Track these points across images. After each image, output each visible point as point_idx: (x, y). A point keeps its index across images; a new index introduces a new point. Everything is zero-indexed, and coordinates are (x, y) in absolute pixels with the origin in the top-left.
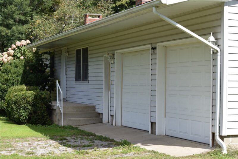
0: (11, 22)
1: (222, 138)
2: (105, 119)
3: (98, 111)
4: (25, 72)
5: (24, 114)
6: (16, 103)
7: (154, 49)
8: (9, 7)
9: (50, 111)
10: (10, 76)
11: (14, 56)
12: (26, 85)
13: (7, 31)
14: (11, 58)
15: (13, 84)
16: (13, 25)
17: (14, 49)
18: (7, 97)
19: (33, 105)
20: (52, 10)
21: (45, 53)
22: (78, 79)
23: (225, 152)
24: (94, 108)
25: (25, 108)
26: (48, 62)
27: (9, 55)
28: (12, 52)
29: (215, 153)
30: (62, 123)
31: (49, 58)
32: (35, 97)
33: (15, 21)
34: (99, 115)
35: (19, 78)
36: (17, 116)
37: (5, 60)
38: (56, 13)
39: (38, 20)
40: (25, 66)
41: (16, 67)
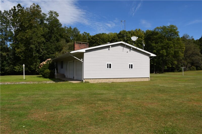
0: (49, 53)
1: (84, 79)
2: (66, 77)
3: (65, 75)
4: (49, 66)
5: (48, 76)
6: (46, 73)
7: (74, 61)
8: (49, 50)
9: (54, 75)
10: (45, 67)
11: (47, 63)
12: (49, 69)
13: (48, 56)
14: (46, 63)
15: (46, 69)
16: (50, 54)
17: (47, 61)
18: (44, 72)
19: (50, 74)
20: (61, 50)
21: (55, 62)
22: (61, 68)
23: (84, 82)
24: (64, 74)
25: (48, 74)
26: (55, 64)
27: (45, 62)
28: (46, 61)
29: (82, 82)
30: (56, 78)
31: (56, 63)
32: (51, 72)
33: (50, 53)
34: (65, 76)
35: (47, 68)
36: (46, 76)
37: (44, 64)
38: (62, 51)
39: (57, 53)
40: (49, 65)
41: (47, 65)
